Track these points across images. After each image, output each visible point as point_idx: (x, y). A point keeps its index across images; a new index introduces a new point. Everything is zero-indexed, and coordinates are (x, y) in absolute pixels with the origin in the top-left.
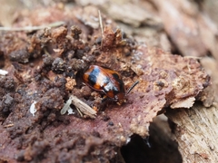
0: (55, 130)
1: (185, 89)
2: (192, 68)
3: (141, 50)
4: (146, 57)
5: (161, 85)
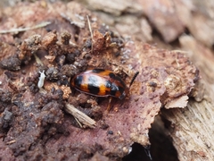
0: (57, 143)
1: (178, 88)
2: (180, 63)
3: (128, 47)
4: (134, 54)
5: (154, 86)
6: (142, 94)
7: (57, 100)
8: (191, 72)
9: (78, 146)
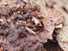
0: (23, 39)
1: (59, 21)
2: (58, 13)
3: (42, 9)
4: (44, 11)
5: (51, 21)
6: (48, 23)
7: (23, 26)
8: (62, 16)
9: (31, 40)
